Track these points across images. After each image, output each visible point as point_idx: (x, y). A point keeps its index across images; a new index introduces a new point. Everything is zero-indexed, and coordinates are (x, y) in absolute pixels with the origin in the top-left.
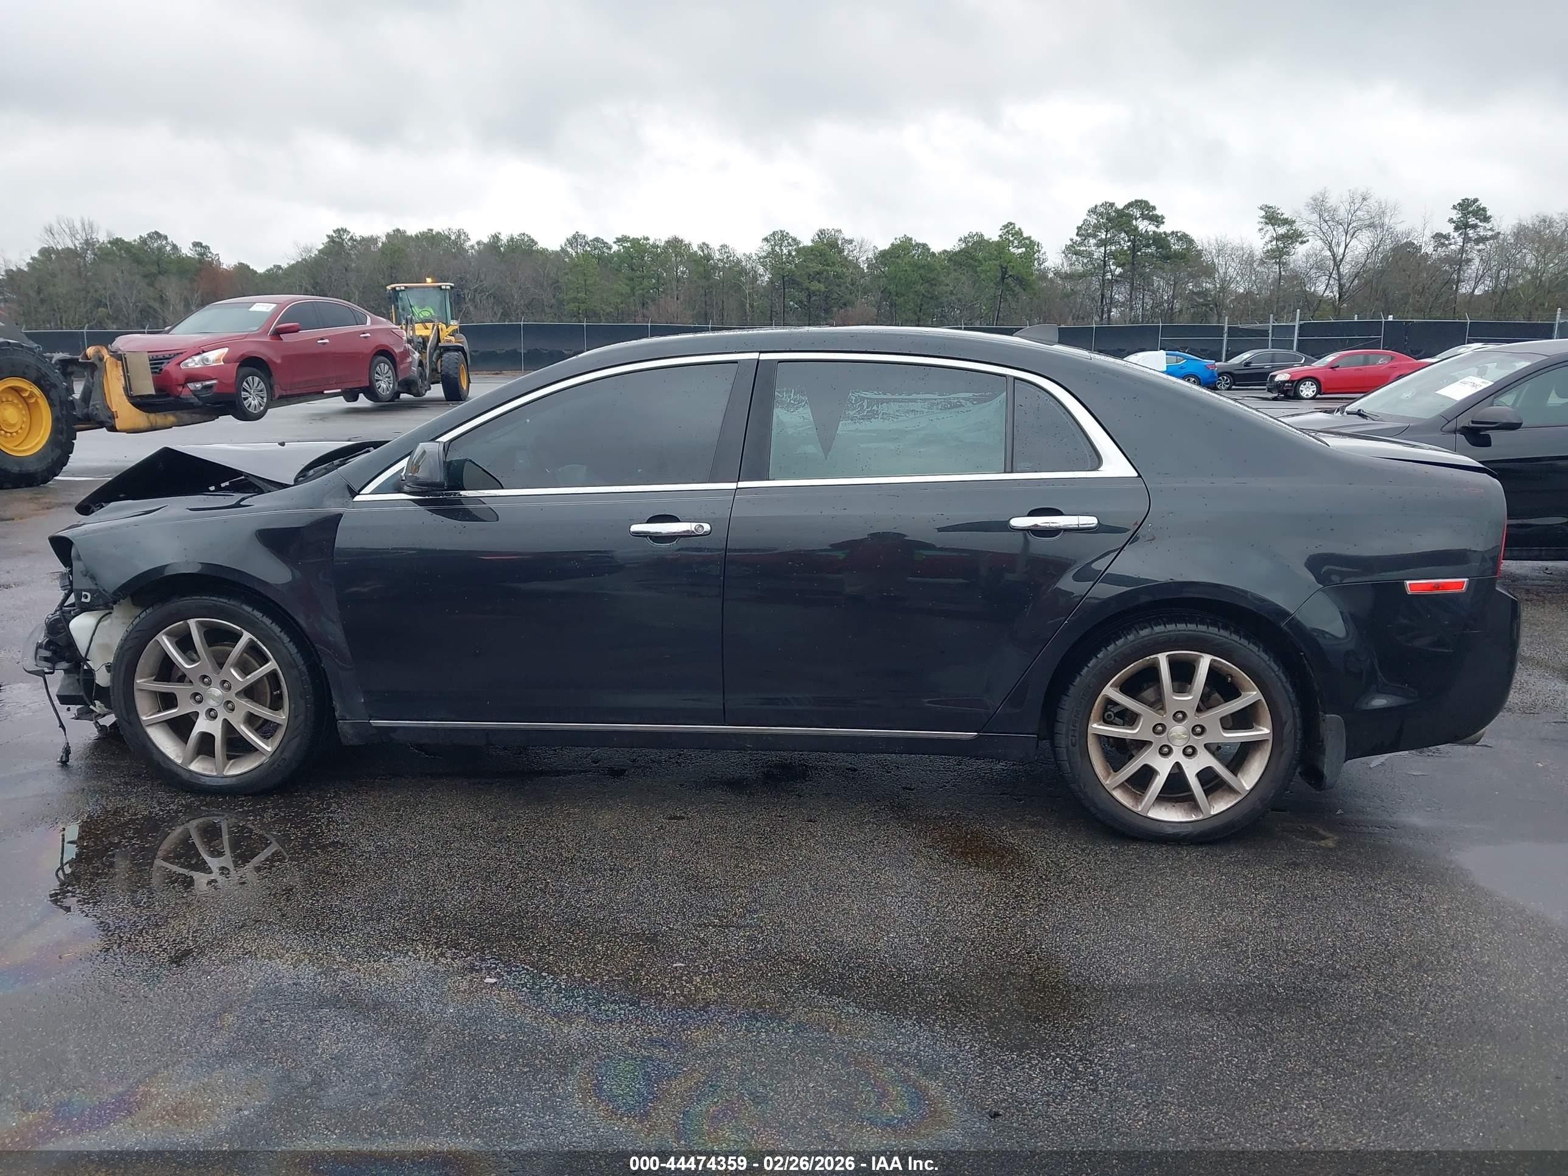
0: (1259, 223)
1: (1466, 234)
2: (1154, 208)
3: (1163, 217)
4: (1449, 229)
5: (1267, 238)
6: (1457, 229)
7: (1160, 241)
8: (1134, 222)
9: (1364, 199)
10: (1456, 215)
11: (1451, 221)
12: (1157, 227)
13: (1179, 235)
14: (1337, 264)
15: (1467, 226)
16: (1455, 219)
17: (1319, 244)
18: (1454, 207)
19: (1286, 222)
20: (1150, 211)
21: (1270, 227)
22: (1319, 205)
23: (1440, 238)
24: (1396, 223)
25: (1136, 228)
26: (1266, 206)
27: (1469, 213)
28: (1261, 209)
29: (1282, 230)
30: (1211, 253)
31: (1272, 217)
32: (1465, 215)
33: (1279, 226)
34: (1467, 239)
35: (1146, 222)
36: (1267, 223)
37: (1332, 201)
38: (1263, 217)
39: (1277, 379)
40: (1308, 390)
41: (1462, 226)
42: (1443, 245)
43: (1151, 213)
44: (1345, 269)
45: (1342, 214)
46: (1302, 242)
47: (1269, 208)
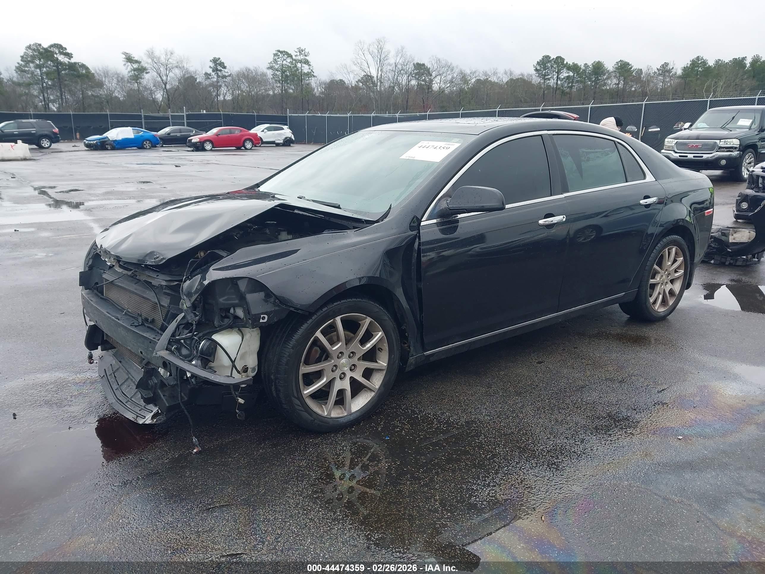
0: (123, 61)
1: (218, 74)
2: (66, 49)
3: (72, 54)
4: (210, 71)
5: (129, 69)
6: (213, 71)
7: (73, 67)
8: (55, 56)
9: (172, 54)
10: (212, 65)
11: (210, 67)
12: (70, 59)
13: (80, 64)
14: (165, 84)
15: (217, 70)
16: (212, 66)
17: (155, 74)
18: (211, 61)
19: (137, 62)
20: (63, 50)
21: (129, 64)
22: (151, 54)
23: (207, 75)
24: (190, 67)
25: (57, 59)
26: (125, 53)
27: (217, 64)
28: (123, 54)
29: (136, 66)
30: (101, 75)
31: (129, 59)
32: (216, 65)
33: (134, 64)
34: (218, 76)
35: (62, 56)
36: (127, 62)
37: (157, 53)
38: (124, 58)
39: (193, 141)
40: (208, 146)
41: (215, 70)
42: (209, 78)
43: (64, 51)
44: (168, 87)
45: (163, 59)
46: (147, 73)
47: (127, 54)
